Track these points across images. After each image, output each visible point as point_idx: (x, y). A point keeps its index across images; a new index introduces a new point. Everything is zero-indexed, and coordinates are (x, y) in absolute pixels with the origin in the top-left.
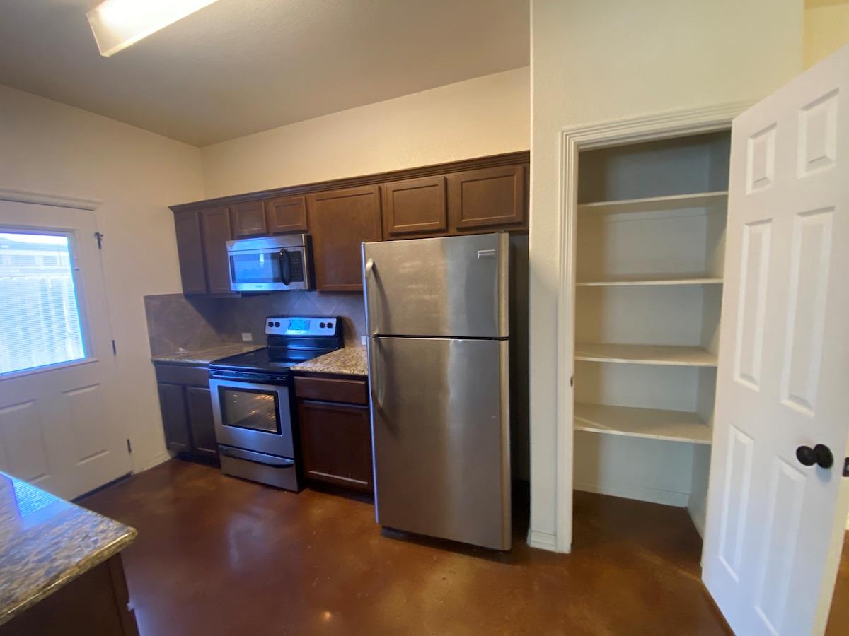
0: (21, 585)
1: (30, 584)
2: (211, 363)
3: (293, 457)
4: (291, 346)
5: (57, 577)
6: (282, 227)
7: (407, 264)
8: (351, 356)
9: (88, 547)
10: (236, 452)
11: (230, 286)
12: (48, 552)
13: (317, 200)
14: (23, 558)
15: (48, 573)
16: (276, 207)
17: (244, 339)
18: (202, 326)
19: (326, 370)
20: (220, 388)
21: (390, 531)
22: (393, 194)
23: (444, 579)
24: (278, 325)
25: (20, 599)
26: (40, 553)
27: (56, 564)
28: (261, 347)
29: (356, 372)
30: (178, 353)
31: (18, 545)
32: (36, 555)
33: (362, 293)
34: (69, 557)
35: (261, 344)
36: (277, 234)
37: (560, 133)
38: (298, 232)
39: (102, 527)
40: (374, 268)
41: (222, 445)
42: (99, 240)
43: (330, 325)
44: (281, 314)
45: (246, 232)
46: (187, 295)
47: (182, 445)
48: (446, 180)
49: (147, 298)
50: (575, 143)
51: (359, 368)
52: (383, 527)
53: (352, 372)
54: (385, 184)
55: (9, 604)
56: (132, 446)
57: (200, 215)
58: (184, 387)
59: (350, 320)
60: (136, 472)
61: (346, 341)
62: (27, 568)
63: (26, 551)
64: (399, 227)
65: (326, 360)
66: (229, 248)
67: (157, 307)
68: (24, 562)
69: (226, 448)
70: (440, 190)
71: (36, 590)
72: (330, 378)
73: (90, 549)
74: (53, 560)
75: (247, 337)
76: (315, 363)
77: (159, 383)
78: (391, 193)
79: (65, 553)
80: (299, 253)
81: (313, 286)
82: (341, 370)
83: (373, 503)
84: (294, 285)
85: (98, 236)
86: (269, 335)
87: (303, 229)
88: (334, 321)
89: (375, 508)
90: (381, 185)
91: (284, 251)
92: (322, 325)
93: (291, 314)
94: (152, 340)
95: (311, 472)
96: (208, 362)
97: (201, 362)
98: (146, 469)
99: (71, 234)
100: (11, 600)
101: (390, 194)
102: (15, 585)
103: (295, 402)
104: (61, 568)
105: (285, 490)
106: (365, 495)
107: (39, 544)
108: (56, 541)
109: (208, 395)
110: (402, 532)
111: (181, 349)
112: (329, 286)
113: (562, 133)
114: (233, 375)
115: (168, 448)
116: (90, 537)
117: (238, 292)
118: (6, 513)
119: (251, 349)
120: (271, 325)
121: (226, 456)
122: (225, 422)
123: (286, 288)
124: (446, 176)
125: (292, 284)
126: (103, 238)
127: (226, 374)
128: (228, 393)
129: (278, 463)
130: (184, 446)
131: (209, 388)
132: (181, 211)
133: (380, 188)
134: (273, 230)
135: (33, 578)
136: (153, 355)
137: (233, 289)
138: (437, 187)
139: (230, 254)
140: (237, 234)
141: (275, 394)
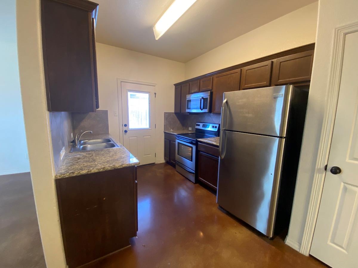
0: (117, 164)
3: (194, 170)
6: (204, 89)
7: (240, 101)
10: (182, 166)
12: (124, 161)
13: (216, 78)
14: (119, 160)
15: (122, 164)
16: (203, 82)
17: (189, 129)
18: (178, 123)
20: (179, 143)
21: (221, 208)
22: (246, 72)
23: (236, 233)
24: (199, 125)
27: (124, 163)
30: (170, 131)
31: (120, 158)
32: (122, 161)
35: (194, 131)
37: (334, 30)
38: (208, 91)
40: (227, 102)
43: (216, 127)
45: (193, 92)
46: (175, 113)
47: (167, 159)
48: (272, 62)
49: (165, 113)
50: (344, 33)
52: (219, 205)
55: (113, 166)
56: (156, 155)
57: (181, 86)
58: (170, 141)
60: (156, 163)
64: (247, 86)
66: (187, 97)
67: (167, 116)
69: (178, 162)
70: (269, 68)
75: (190, 129)
77: (165, 139)
80: (207, 98)
81: (210, 111)
83: (216, 196)
85: (155, 94)
86: (196, 128)
87: (210, 89)
90: (241, 68)
91: (203, 98)
92: (213, 127)
93: (204, 122)
94: (164, 125)
95: (200, 178)
96: (176, 134)
97: (175, 134)
98: (159, 163)
99: (149, 93)
103: (197, 152)
105: (191, 181)
106: (214, 191)
107: (123, 159)
109: (175, 144)
110: (226, 210)
111: (172, 130)
113: (335, 29)
114: (182, 139)
115: (164, 159)
117: (188, 112)
118: (121, 153)
119: (191, 132)
120: (197, 125)
121: (178, 165)
122: (178, 154)
123: (202, 111)
124: (273, 60)
125: (203, 110)
126: (156, 94)
127: (180, 138)
128: (180, 145)
129: (190, 171)
130: (168, 159)
131: (175, 142)
132: (176, 85)
133: (241, 70)
134: (201, 90)
135: (119, 164)
136: (164, 130)
137: (186, 111)
138: (267, 66)
139: (187, 99)
140: (190, 93)
141: (192, 148)
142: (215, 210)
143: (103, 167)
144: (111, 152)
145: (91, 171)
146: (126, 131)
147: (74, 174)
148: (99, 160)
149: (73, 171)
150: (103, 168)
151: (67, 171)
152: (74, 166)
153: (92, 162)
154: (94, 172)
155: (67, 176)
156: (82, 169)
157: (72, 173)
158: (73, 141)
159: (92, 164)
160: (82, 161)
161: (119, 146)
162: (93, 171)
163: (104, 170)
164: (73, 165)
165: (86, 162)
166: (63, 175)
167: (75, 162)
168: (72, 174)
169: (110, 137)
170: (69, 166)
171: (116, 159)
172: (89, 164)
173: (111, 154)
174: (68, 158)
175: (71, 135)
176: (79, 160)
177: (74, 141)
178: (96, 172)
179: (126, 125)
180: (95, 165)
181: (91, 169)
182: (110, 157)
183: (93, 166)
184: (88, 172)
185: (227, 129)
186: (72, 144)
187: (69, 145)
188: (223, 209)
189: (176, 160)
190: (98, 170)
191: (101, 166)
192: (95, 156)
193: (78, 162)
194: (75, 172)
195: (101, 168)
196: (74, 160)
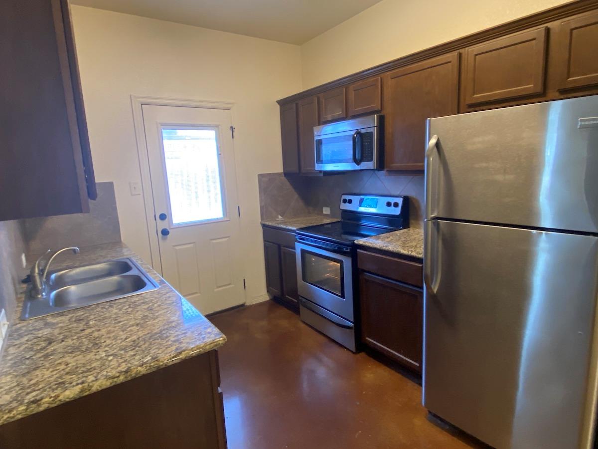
0: (162, 352)
1: (167, 353)
2: (297, 230)
3: (353, 320)
4: (364, 222)
5: (180, 353)
6: (360, 109)
8: (413, 237)
9: (200, 340)
10: (312, 306)
11: (314, 166)
12: (179, 337)
13: (391, 79)
14: (167, 337)
15: (177, 349)
16: (354, 91)
17: (324, 212)
18: (295, 199)
19: (384, 248)
20: (303, 252)
21: (437, 419)
22: (475, 59)
24: (350, 201)
25: (161, 360)
26: (175, 336)
27: (182, 345)
28: (335, 220)
29: (414, 254)
30: (277, 219)
31: (167, 329)
32: (174, 337)
33: (423, 171)
34: (188, 343)
35: (337, 218)
36: (354, 117)
38: (372, 113)
39: (209, 330)
40: (438, 145)
41: (302, 297)
42: (233, 132)
43: (396, 205)
44: (355, 191)
45: (329, 118)
46: (286, 174)
47: (275, 290)
48: (548, 30)
49: (260, 175)
51: (417, 250)
52: (430, 412)
53: (410, 252)
54: (467, 48)
55: (154, 362)
56: (246, 285)
57: (297, 105)
58: (279, 246)
59: (417, 201)
60: (248, 304)
61: (412, 221)
62: (167, 343)
63: (169, 333)
64: (479, 96)
65: (388, 238)
66: (315, 133)
67: (266, 181)
68: (167, 340)
69: (304, 300)
70: (540, 44)
71: (169, 358)
72: (389, 256)
73: (200, 342)
74: (181, 343)
75: (326, 211)
76: (377, 240)
77: (265, 241)
78: (473, 57)
79: (188, 340)
80: (371, 134)
81: (381, 166)
82: (399, 250)
83: (421, 385)
84: (365, 165)
85: (232, 129)
86: (342, 210)
87: (377, 109)
88: (400, 201)
89: (422, 390)
90: (461, 51)
91: (358, 133)
92: (389, 204)
93: (363, 192)
94: (262, 208)
95: (367, 338)
96: (295, 229)
97: (290, 228)
98: (254, 303)
99: (217, 128)
100: (156, 359)
101: (471, 59)
102: (160, 352)
103: (357, 272)
104: (184, 348)
105: (346, 348)
106: (414, 374)
107: (176, 331)
108: (185, 331)
109: (294, 255)
111: (280, 217)
112: (397, 165)
114: (312, 241)
115: (268, 291)
116: (202, 335)
117: (320, 172)
118: (165, 309)
119: (328, 221)
120: (345, 201)
121: (304, 307)
122: (304, 279)
123: (357, 167)
124: (549, 25)
125: (363, 163)
126: (235, 130)
127: (307, 240)
128: (307, 255)
129: (341, 323)
130: (277, 292)
131: (294, 248)
132: (284, 104)
133: (460, 55)
134: (351, 114)
135: (169, 350)
136: (262, 218)
137: (316, 169)
138: (534, 41)
139: (316, 138)
140: (322, 120)
141: (341, 262)
142: (422, 425)
143: (123, 367)
144: (139, 308)
145: (90, 387)
146: (165, 233)
147: (39, 405)
148: (108, 342)
149: (34, 394)
150: (126, 372)
151: (18, 396)
152: (38, 372)
153: (88, 350)
154: (100, 389)
155: (20, 417)
156: (63, 383)
157: (33, 402)
158: (29, 276)
159: (90, 361)
160: (60, 350)
161: (156, 282)
162: (96, 387)
163: (129, 378)
164: (35, 369)
165: (71, 353)
166: (6, 414)
167: (39, 355)
168: (34, 405)
169: (126, 254)
170: (24, 375)
171: (156, 331)
172: (81, 359)
173: (139, 315)
174: (18, 342)
175: (21, 261)
176: (51, 349)
177: (29, 280)
178: (104, 387)
179: (163, 217)
180: (98, 363)
181: (91, 378)
182: (137, 325)
183: (95, 368)
184: (82, 391)
185: (441, 216)
186: (25, 286)
187: (16, 293)
188: (441, 420)
189: (299, 293)
190: (111, 381)
191: (119, 366)
192: (95, 326)
193: (46, 356)
194: (42, 399)
195: (120, 372)
196: (35, 348)
